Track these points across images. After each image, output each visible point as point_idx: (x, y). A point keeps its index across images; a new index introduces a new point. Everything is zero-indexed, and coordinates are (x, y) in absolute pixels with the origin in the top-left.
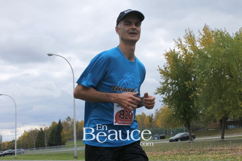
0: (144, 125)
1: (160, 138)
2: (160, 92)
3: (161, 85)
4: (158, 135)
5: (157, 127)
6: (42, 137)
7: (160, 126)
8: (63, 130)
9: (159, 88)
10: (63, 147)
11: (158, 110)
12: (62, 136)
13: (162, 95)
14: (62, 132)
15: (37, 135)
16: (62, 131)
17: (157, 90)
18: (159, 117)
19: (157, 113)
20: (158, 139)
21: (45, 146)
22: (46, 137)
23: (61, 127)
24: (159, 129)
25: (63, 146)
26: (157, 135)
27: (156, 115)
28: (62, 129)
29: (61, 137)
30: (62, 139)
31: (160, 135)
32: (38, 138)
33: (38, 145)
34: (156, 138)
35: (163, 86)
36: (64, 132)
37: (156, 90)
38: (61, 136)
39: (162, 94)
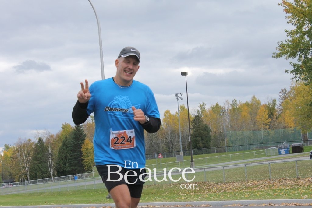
0: (257, 124)
1: (291, 152)
2: (287, 53)
3: (288, 36)
4: (288, 145)
5: (285, 127)
6: (43, 156)
7: (292, 126)
8: (87, 141)
9: (284, 43)
10: (87, 176)
11: (286, 90)
12: (84, 154)
13: (292, 57)
14: (83, 145)
15: (32, 154)
16: (83, 143)
17: (280, 48)
18: (288, 106)
19: (285, 98)
20: (288, 152)
21: (49, 176)
22: (52, 156)
23: (81, 134)
24: (290, 132)
25: (87, 173)
26: (285, 144)
27: (283, 102)
28: (84, 139)
29: (82, 156)
30: (84, 160)
31: (293, 144)
32: (36, 158)
33: (36, 174)
34: (283, 152)
35: (293, 40)
36: (87, 145)
37: (277, 48)
38: (81, 152)
39: (290, 56)
